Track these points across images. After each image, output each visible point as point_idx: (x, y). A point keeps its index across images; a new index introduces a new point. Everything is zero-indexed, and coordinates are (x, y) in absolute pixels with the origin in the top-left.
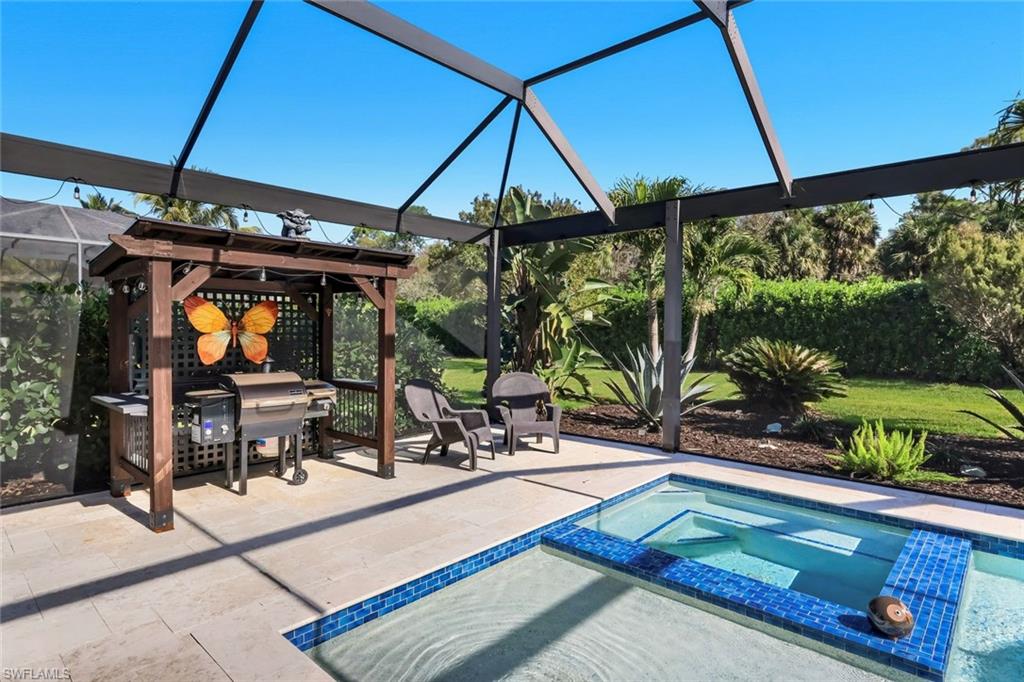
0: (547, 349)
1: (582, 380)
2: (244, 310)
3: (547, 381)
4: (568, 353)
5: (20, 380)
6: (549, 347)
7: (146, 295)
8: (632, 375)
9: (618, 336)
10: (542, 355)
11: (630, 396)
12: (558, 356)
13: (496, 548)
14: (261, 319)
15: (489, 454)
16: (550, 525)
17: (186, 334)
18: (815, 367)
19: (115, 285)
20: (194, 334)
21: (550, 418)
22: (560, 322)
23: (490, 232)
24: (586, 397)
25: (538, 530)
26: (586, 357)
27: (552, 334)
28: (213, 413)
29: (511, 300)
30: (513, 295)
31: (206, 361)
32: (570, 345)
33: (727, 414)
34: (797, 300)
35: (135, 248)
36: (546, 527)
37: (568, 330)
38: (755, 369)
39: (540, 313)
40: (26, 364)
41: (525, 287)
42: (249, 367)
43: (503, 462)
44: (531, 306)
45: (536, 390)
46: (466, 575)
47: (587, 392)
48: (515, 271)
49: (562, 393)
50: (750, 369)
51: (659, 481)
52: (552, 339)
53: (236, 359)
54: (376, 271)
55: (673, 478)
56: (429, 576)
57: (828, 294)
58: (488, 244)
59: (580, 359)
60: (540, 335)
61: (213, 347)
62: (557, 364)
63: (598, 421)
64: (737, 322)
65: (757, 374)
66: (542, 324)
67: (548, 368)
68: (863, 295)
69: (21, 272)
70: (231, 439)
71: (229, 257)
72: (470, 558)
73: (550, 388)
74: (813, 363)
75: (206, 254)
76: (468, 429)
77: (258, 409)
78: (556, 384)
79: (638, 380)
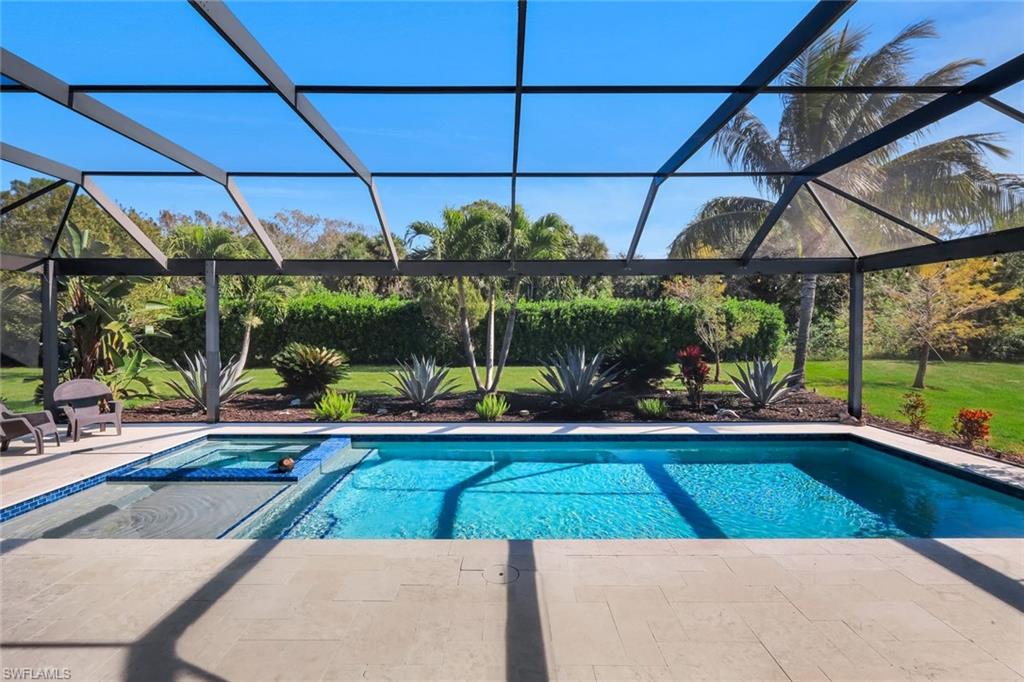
0: (108, 359)
1: (145, 381)
3: (109, 384)
4: (130, 362)
6: (110, 356)
8: (189, 374)
9: (193, 339)
10: (104, 364)
11: (188, 392)
12: (120, 364)
13: (72, 485)
15: (56, 444)
16: (113, 470)
18: (330, 362)
21: (112, 410)
22: (121, 337)
23: (44, 261)
24: (151, 395)
25: (103, 473)
26: (149, 363)
27: (114, 347)
29: (68, 317)
30: (71, 313)
32: (131, 355)
33: (271, 397)
34: (344, 310)
36: (110, 471)
37: (129, 344)
38: (292, 365)
39: (100, 330)
41: (83, 307)
43: (68, 446)
44: (91, 324)
45: (99, 392)
46: (49, 502)
47: (150, 391)
48: (71, 292)
49: (124, 393)
50: (288, 365)
51: (200, 439)
52: (113, 351)
55: (210, 437)
56: (22, 503)
57: (364, 307)
58: (42, 272)
59: (141, 365)
60: (101, 348)
62: (120, 370)
63: (161, 412)
64: (301, 326)
65: (292, 368)
66: (103, 338)
67: (110, 374)
68: (386, 308)
72: (53, 492)
73: (113, 389)
74: (329, 358)
76: (33, 426)
78: (120, 387)
79: (195, 378)
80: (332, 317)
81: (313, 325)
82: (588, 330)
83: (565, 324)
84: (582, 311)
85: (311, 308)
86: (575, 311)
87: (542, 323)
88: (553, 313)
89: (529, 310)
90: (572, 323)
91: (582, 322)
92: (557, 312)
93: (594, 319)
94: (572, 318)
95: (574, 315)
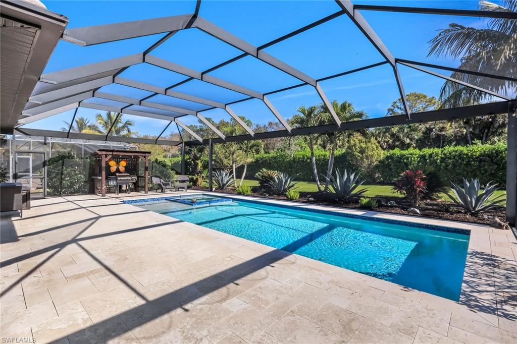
2: (120, 162)
5: (79, 174)
7: (101, 160)
14: (123, 164)
17: (108, 167)
19: (96, 158)
20: (110, 166)
28: (113, 180)
31: (112, 171)
35: (99, 153)
40: (80, 172)
42: (120, 172)
45: (186, 179)
53: (118, 171)
54: (144, 155)
61: (113, 169)
64: (297, 164)
69: (58, 148)
70: (116, 185)
71: (114, 153)
75: (111, 153)
77: (121, 179)
80: (308, 160)
81: (302, 164)
82: (454, 166)
83: (436, 162)
84: (450, 154)
85: (301, 156)
86: (445, 154)
87: (419, 162)
88: (427, 156)
89: (411, 154)
90: (441, 162)
91: (450, 161)
92: (431, 156)
93: (460, 158)
94: (442, 158)
95: (443, 156)
